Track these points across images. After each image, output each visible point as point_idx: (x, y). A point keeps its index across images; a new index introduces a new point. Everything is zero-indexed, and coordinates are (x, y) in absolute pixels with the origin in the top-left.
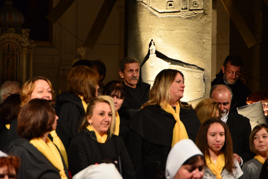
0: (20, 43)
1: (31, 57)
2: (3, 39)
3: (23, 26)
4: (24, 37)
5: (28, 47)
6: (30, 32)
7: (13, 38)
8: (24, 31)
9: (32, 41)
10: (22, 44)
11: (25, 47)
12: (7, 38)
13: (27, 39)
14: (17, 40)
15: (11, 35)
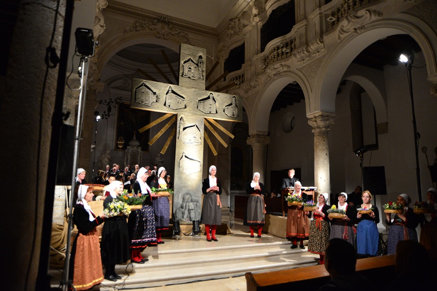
0: (138, 152)
6: (141, 148)
8: (139, 147)
11: (140, 153)
14: (137, 150)
15: (135, 149)
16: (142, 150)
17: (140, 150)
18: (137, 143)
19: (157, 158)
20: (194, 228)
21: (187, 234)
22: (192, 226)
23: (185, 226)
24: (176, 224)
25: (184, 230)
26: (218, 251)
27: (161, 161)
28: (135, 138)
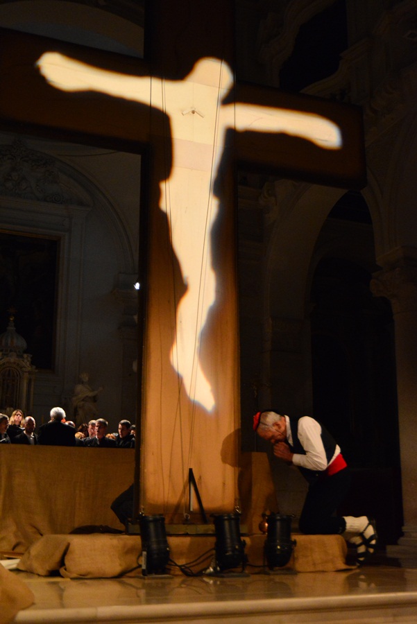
0: (21, 368)
1: (33, 383)
2: (4, 364)
3: (25, 352)
4: (26, 361)
5: (30, 373)
6: (31, 358)
7: (14, 363)
8: (25, 356)
9: (34, 367)
10: (24, 369)
11: (26, 372)
12: (8, 362)
13: (28, 363)
14: (18, 364)
15: (12, 360)
16: (32, 363)
17: (26, 362)
18: (20, 342)
19: (79, 388)
20: (220, 547)
21: (195, 569)
22: (212, 540)
23: (187, 540)
24: (152, 527)
25: (181, 554)
26: (337, 614)
27: (91, 394)
28: (11, 328)
